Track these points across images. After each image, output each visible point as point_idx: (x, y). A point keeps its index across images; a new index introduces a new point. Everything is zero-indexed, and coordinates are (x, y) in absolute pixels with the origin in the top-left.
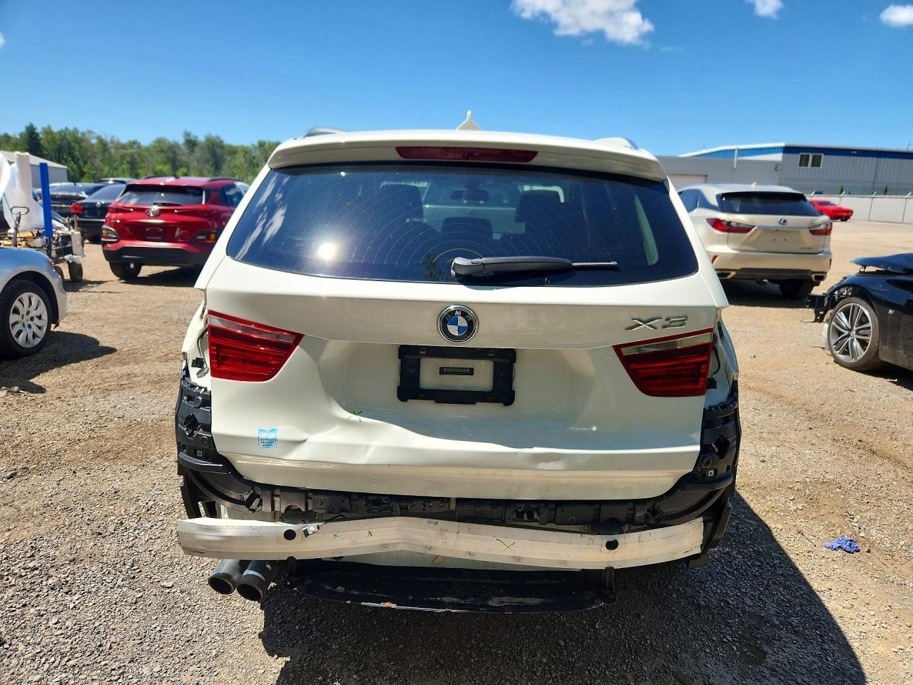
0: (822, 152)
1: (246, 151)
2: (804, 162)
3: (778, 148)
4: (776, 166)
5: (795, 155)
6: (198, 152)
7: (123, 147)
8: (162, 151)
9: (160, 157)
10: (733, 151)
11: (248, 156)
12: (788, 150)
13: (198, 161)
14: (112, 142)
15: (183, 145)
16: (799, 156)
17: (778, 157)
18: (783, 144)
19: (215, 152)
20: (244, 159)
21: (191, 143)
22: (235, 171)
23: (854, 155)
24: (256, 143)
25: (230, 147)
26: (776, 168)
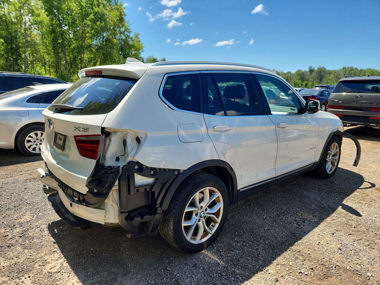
1: (335, 72)
6: (314, 74)
7: (285, 74)
8: (299, 75)
9: (298, 77)
11: (336, 75)
13: (313, 78)
14: (281, 72)
15: (309, 71)
19: (321, 74)
20: (333, 76)
21: (311, 71)
22: (328, 81)
24: (341, 68)
25: (329, 71)
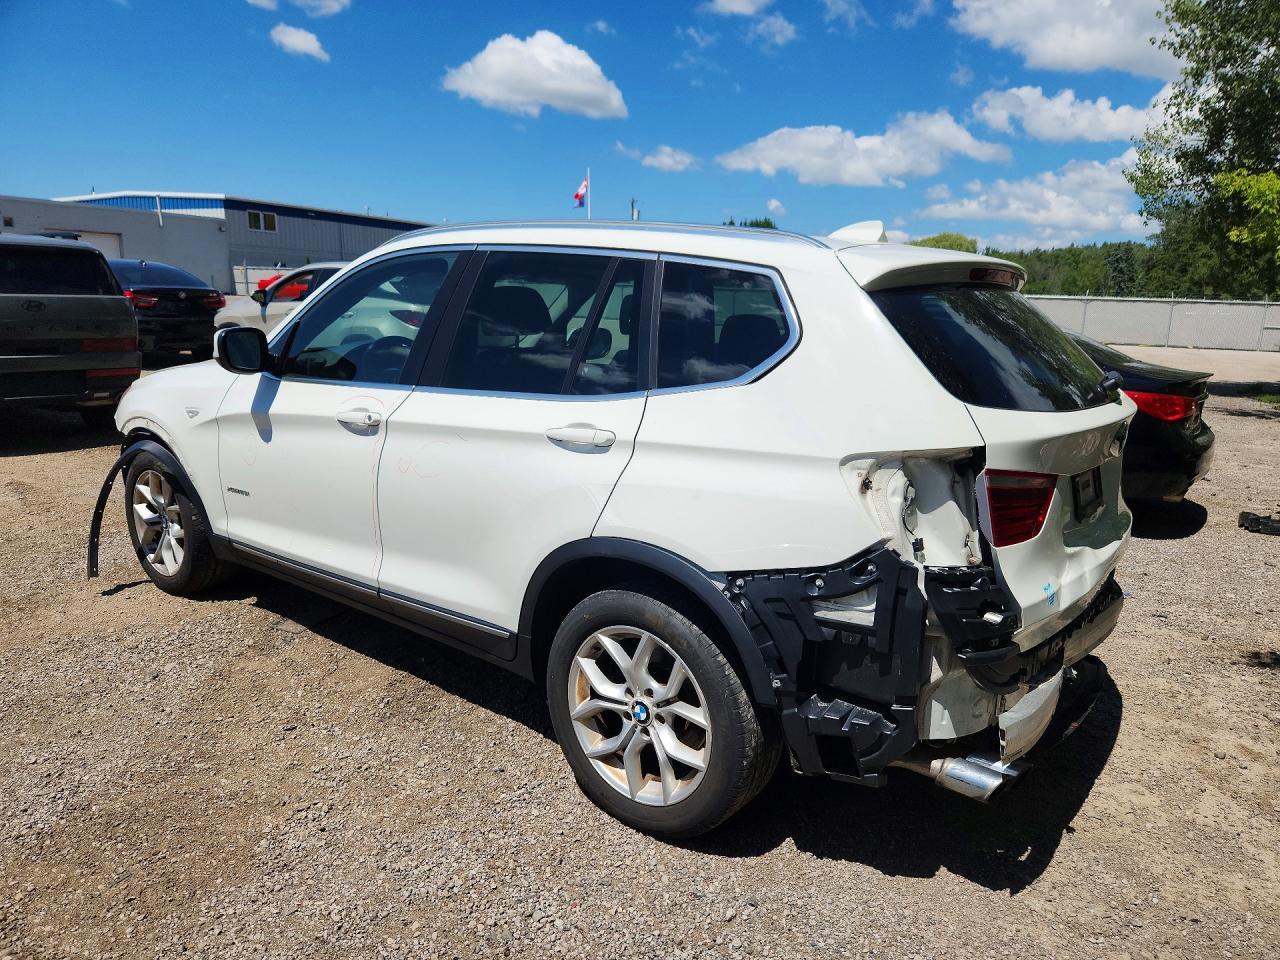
0: (274, 212)
2: (254, 222)
3: (216, 200)
4: (220, 225)
5: (241, 212)
10: (153, 198)
12: (229, 204)
16: (246, 213)
17: (219, 213)
18: (222, 196)
23: (312, 218)
26: (220, 229)
